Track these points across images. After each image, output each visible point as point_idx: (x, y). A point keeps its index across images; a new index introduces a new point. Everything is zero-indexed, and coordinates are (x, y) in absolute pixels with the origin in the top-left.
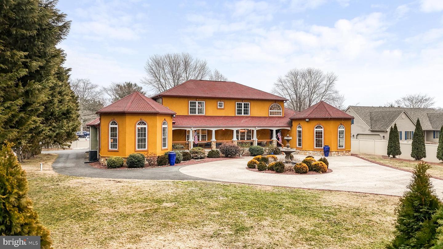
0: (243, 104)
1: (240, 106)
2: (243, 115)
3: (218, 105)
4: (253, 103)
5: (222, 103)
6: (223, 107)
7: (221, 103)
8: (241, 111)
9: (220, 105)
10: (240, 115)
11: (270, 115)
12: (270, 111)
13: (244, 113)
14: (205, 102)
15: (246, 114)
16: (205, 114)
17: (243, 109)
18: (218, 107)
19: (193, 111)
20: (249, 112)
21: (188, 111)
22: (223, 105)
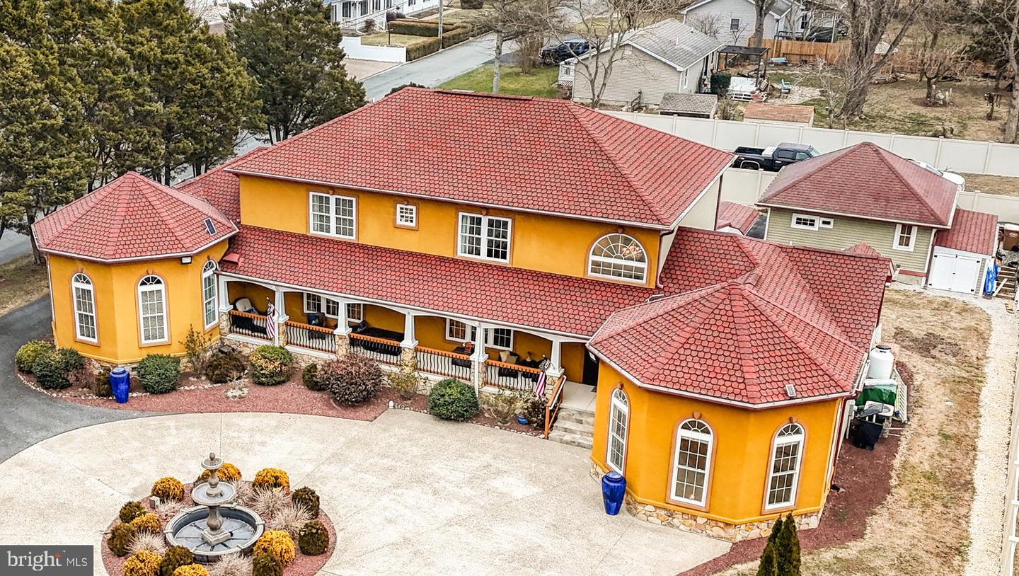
0: (485, 221)
1: (474, 226)
2: (483, 257)
3: (398, 214)
4: (524, 224)
5: (411, 210)
6: (413, 224)
7: (406, 209)
8: (478, 242)
9: (404, 214)
10: (473, 257)
11: (591, 275)
12: (592, 258)
13: (489, 254)
14: (354, 199)
15: (496, 256)
16: (358, 238)
17: (484, 237)
18: (398, 222)
19: (323, 221)
20: (508, 251)
21: (308, 223)
22: (414, 215)
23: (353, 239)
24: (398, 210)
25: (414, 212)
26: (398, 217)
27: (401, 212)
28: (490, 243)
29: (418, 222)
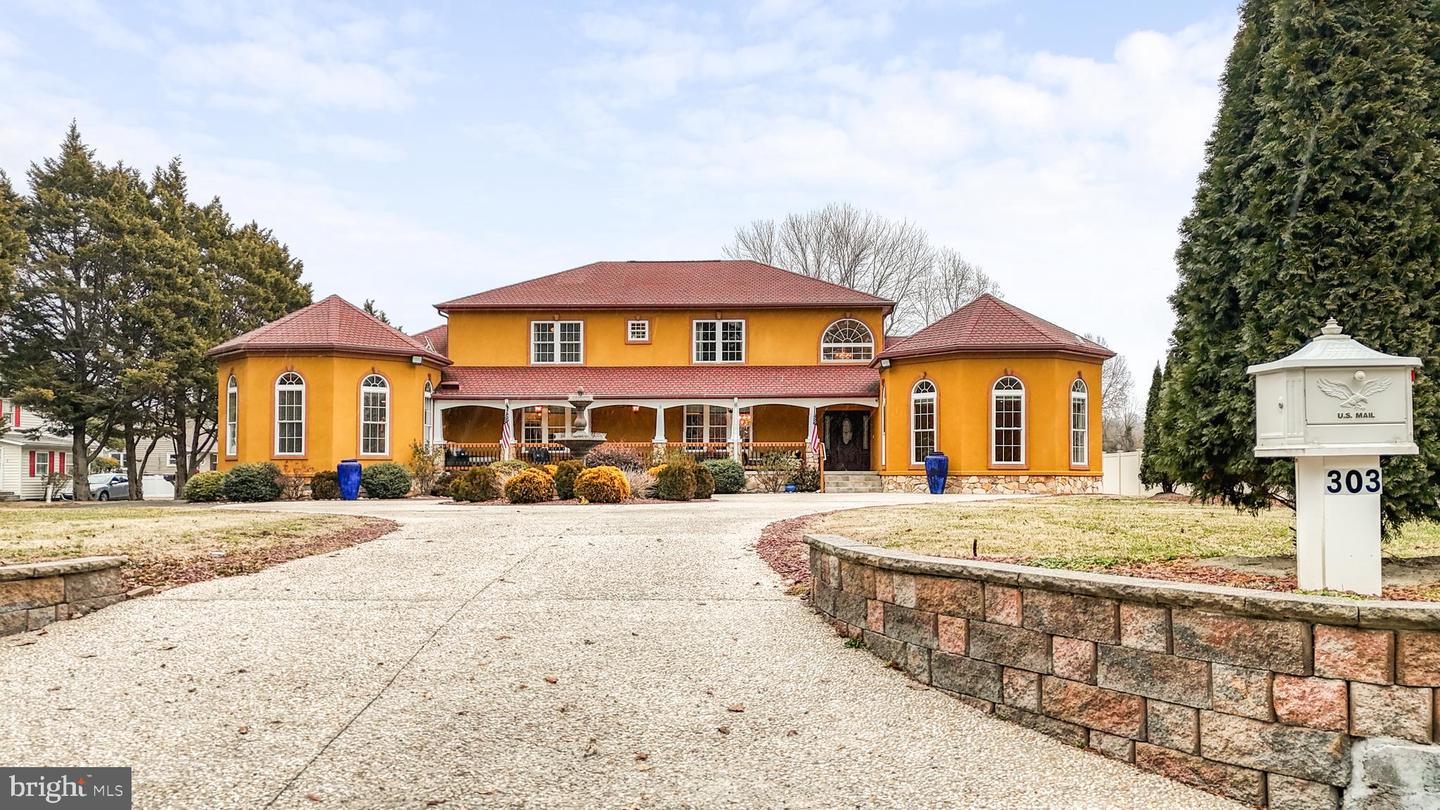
0: (719, 325)
1: (708, 331)
2: (719, 360)
3: (630, 330)
4: (757, 322)
5: (644, 325)
6: (646, 338)
7: (638, 325)
8: (713, 346)
9: (636, 330)
10: (709, 362)
11: (824, 361)
12: (824, 345)
13: (725, 357)
14: (582, 323)
15: (732, 358)
16: (585, 360)
17: (719, 341)
18: (630, 339)
19: (545, 351)
20: (743, 351)
21: (528, 354)
22: (647, 330)
23: (581, 362)
24: (630, 327)
25: (647, 327)
26: (630, 335)
27: (633, 329)
28: (725, 347)
29: (650, 336)
